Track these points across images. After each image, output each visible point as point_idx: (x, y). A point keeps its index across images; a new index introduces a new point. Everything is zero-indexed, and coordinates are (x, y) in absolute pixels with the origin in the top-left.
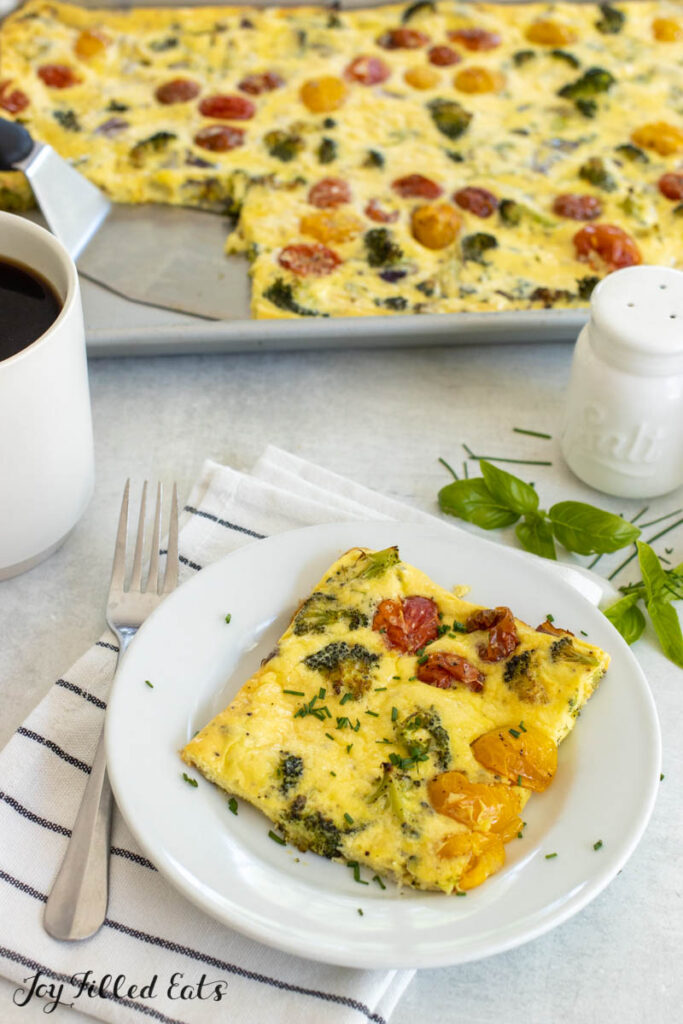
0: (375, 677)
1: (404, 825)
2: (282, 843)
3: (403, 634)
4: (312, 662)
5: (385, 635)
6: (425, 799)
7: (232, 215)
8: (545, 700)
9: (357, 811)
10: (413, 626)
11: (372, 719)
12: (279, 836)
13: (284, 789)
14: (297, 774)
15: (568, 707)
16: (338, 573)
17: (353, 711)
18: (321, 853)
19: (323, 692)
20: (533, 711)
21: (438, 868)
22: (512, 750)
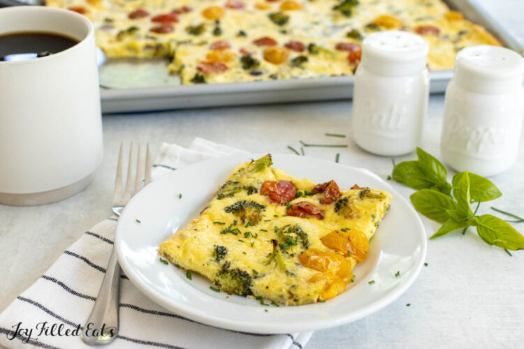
0: (264, 216)
1: (287, 272)
2: (218, 291)
3: (277, 194)
4: (228, 210)
5: (268, 197)
6: (298, 262)
7: (170, 58)
8: (358, 217)
9: (260, 269)
10: (283, 191)
11: (264, 233)
12: (216, 287)
13: (218, 260)
14: (224, 254)
15: (372, 218)
16: (239, 171)
17: (253, 230)
18: (240, 293)
19: (235, 223)
20: (353, 223)
21: (309, 288)
22: (343, 237)
